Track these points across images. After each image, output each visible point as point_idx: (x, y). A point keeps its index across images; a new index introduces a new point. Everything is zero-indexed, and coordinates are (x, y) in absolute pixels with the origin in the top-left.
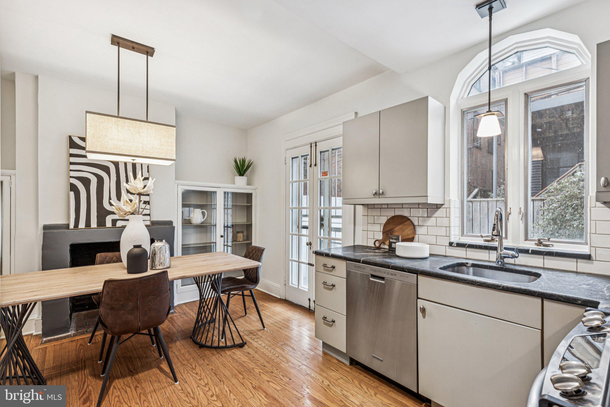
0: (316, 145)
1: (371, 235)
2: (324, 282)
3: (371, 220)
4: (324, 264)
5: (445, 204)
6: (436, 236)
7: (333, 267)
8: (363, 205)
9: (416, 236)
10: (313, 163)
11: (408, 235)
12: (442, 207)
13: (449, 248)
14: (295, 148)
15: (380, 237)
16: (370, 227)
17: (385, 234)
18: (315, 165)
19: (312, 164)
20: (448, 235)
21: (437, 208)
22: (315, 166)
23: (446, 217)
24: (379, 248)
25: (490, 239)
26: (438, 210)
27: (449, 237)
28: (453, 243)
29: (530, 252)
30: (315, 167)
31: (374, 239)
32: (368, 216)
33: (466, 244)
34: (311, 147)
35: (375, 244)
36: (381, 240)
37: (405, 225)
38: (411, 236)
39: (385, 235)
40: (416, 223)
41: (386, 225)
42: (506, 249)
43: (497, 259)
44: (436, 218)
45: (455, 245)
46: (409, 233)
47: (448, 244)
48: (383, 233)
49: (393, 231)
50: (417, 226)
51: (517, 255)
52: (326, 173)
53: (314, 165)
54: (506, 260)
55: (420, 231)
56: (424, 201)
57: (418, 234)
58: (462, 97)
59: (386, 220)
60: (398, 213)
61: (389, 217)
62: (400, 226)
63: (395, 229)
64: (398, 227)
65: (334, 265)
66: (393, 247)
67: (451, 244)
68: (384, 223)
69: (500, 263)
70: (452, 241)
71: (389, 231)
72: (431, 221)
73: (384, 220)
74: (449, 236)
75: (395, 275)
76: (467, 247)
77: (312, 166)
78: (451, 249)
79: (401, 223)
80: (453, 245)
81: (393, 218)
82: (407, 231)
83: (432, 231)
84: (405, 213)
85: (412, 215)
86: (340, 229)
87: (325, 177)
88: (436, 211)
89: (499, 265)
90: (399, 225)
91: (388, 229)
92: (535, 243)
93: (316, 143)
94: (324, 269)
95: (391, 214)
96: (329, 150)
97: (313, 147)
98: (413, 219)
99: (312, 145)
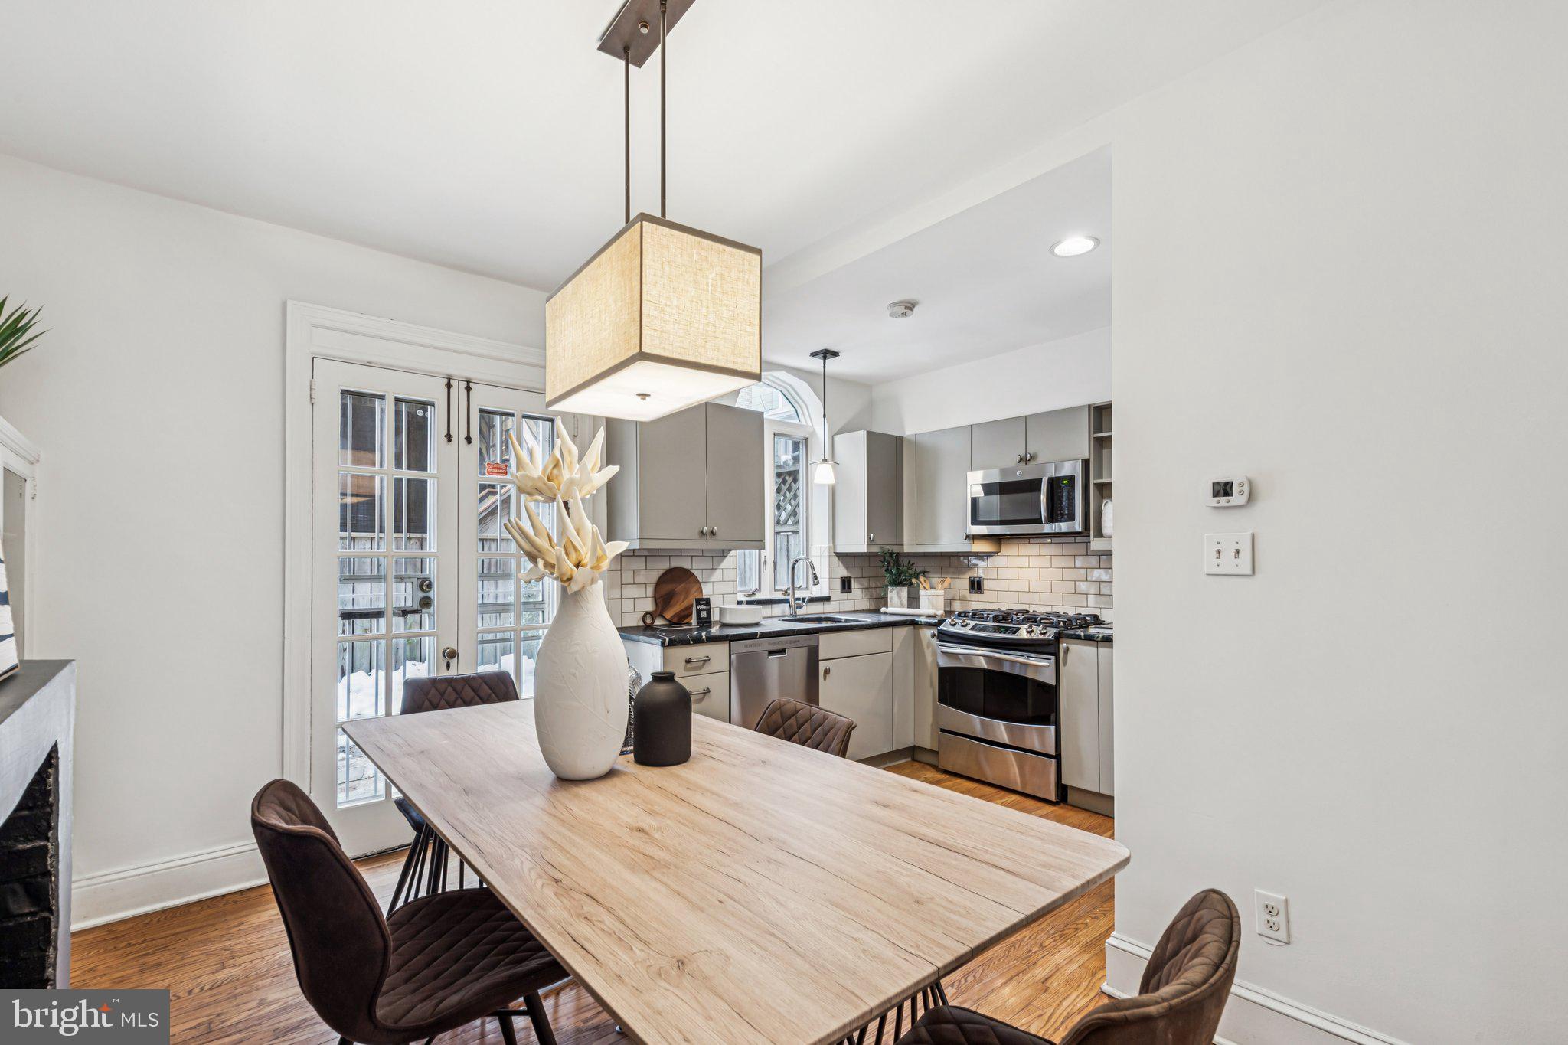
0: (468, 389)
1: (628, 605)
3: (627, 578)
4: (686, 660)
7: (706, 659)
9: (710, 595)
12: (729, 555)
14: (369, 364)
15: (649, 606)
16: (627, 592)
17: (658, 599)
18: (468, 441)
19: (453, 432)
22: (464, 441)
30: (464, 444)
31: (638, 612)
32: (621, 570)
34: (449, 386)
35: (644, 621)
36: (654, 612)
37: (687, 581)
39: (663, 601)
41: (658, 586)
44: (722, 571)
46: (696, 593)
48: (654, 600)
49: (673, 595)
51: (803, 605)
52: (502, 469)
53: (463, 438)
55: (705, 590)
59: (658, 576)
60: (675, 563)
61: (661, 572)
62: (682, 583)
63: (675, 590)
64: (681, 585)
65: (707, 655)
66: (703, 618)
68: (655, 581)
71: (666, 594)
72: (718, 577)
73: (654, 577)
77: (454, 439)
79: (681, 580)
81: (667, 572)
83: (721, 589)
84: (686, 564)
85: (694, 567)
87: (499, 477)
88: (722, 561)
90: (679, 582)
93: (468, 382)
94: (686, 669)
95: (664, 565)
96: (512, 415)
97: (459, 390)
98: (696, 573)
99: (452, 382)
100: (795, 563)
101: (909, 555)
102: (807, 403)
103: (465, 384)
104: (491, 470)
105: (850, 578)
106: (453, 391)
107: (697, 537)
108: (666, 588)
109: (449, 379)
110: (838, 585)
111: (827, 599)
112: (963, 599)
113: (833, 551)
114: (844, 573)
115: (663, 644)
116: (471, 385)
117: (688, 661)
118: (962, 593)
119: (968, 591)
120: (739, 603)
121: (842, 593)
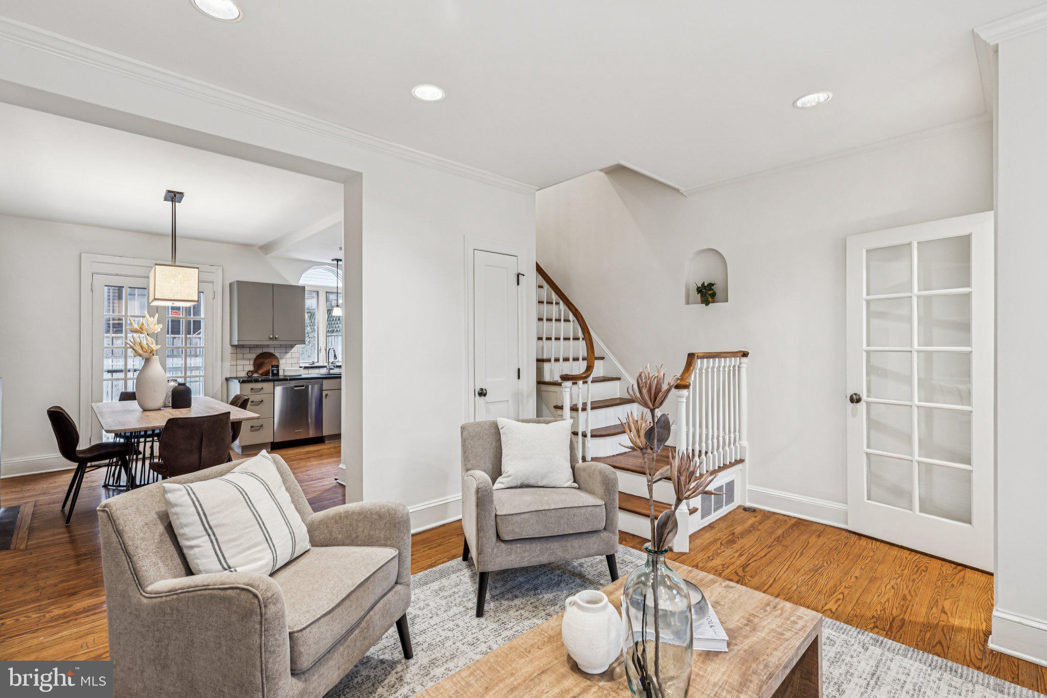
1: (240, 368)
2: (252, 402)
3: (240, 356)
6: (291, 364)
7: (262, 388)
9: (282, 364)
15: (251, 368)
16: (239, 362)
20: (298, 362)
23: (297, 352)
24: (251, 377)
26: (293, 348)
31: (243, 371)
32: (236, 352)
35: (247, 374)
36: (253, 371)
37: (272, 358)
39: (257, 367)
41: (256, 360)
48: (253, 365)
49: (264, 363)
50: (279, 357)
55: (282, 361)
59: (256, 356)
60: (265, 350)
61: (258, 354)
62: (269, 359)
64: (267, 360)
71: (259, 363)
72: (289, 355)
73: (254, 356)
75: (311, 382)
81: (262, 354)
82: (274, 361)
83: (289, 361)
84: (272, 351)
85: (275, 352)
88: (291, 349)
90: (267, 358)
94: (251, 392)
95: (260, 351)
98: (277, 355)
100: (329, 350)
107: (268, 339)
108: (260, 361)
115: (239, 382)
117: (252, 389)
120: (300, 367)
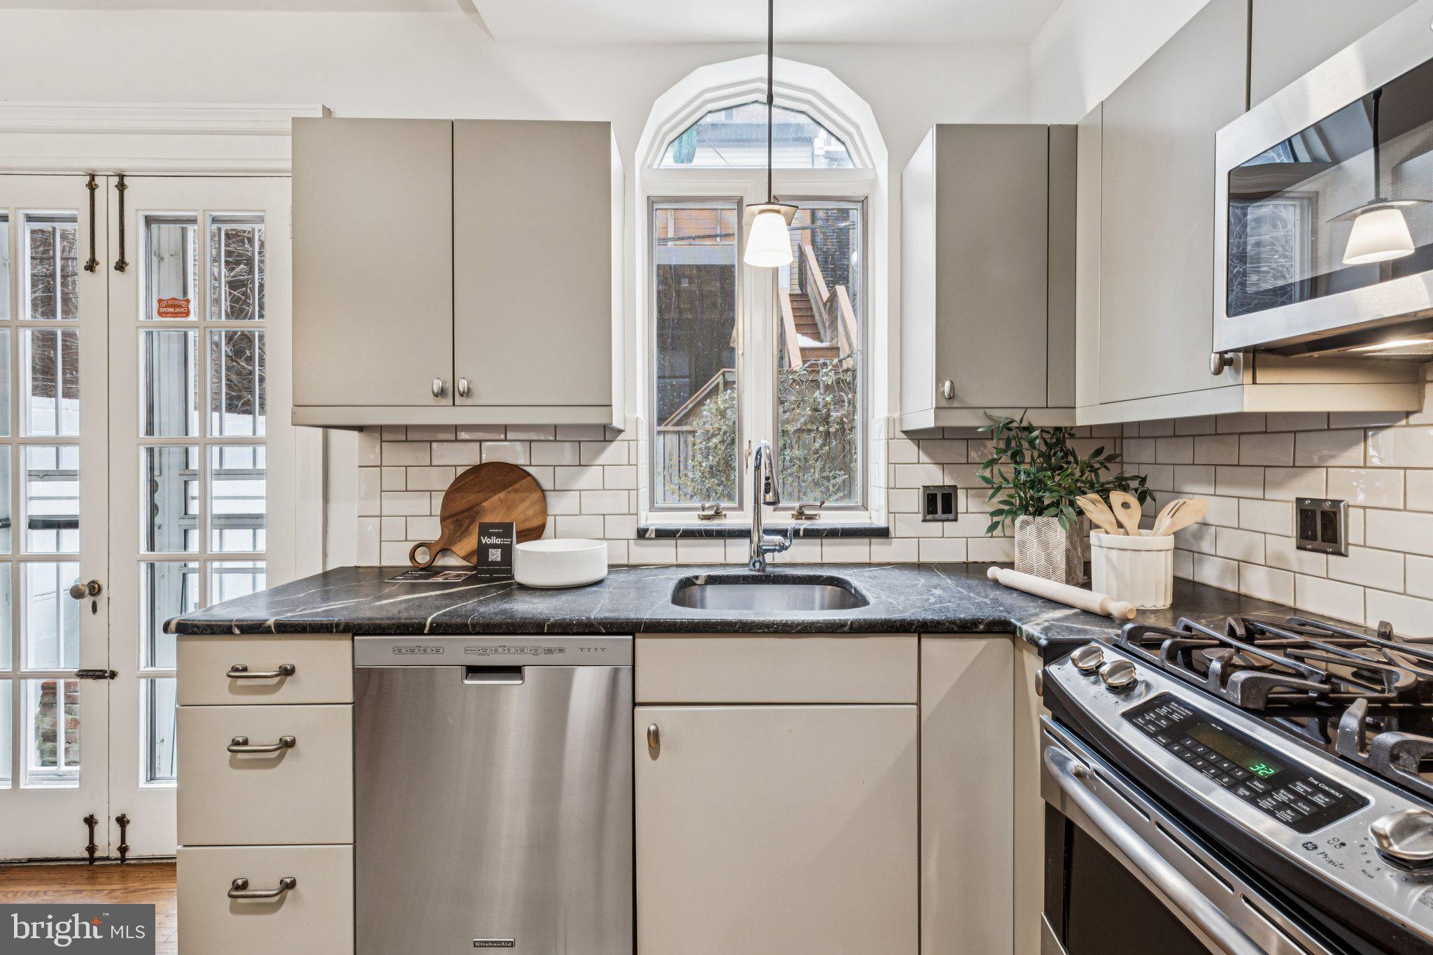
0: (121, 187)
1: (393, 528)
2: (236, 743)
3: (394, 478)
4: (235, 669)
5: (627, 430)
6: (604, 515)
7: (287, 672)
8: (360, 429)
9: (550, 520)
10: (107, 253)
11: (528, 519)
12: (618, 438)
13: (636, 544)
15: (432, 531)
16: (393, 505)
17: (449, 521)
18: (121, 266)
19: (98, 258)
20: (633, 511)
21: (605, 441)
22: (116, 268)
23: (629, 465)
24: (430, 570)
25: (712, 512)
26: (608, 446)
27: (636, 516)
28: (646, 531)
29: (801, 533)
30: (114, 274)
31: (406, 540)
32: (381, 466)
33: (678, 531)
34: (92, 187)
35: (412, 557)
36: (437, 542)
37: (516, 491)
38: (536, 523)
39: (452, 527)
40: (546, 484)
41: (452, 493)
42: (767, 532)
43: (751, 557)
44: (602, 467)
45: (653, 535)
46: (530, 512)
47: (634, 535)
48: (441, 521)
49: (478, 513)
50: (550, 491)
51: (787, 544)
52: (180, 306)
53: (113, 264)
54: (769, 558)
55: (557, 505)
56: (603, 421)
57: (555, 516)
58: (650, 166)
59: (452, 479)
60: (496, 452)
61: (460, 471)
62: (502, 495)
63: (483, 504)
64: (495, 498)
65: (287, 662)
66: (492, 562)
67: (642, 534)
68: (446, 487)
69: (757, 565)
70: (642, 525)
71: (463, 512)
72: (590, 477)
73: (445, 481)
74: (636, 514)
75: (561, 650)
76: (681, 536)
77: (101, 268)
78: (641, 546)
79: (504, 487)
80: (647, 536)
81: (477, 471)
82: (522, 507)
83: (595, 503)
84: (514, 454)
85: (534, 462)
86: (258, 517)
87: (176, 320)
88: (602, 450)
89: (759, 570)
90: (496, 492)
91: (460, 504)
92: (792, 515)
93: (122, 177)
94: (233, 688)
95: (464, 457)
96: (193, 221)
97: (107, 193)
98: (543, 476)
99: (98, 180)
101: (1091, 432)
102: (857, 121)
103: (116, 180)
104: (165, 310)
105: (955, 488)
106: (100, 194)
108: (464, 500)
109: (93, 177)
110: (915, 502)
111: (883, 533)
112: (1276, 565)
113: (898, 429)
114: (936, 477)
116: (127, 181)
117: (238, 673)
118: (1275, 544)
119: (1293, 542)
121: (925, 520)
